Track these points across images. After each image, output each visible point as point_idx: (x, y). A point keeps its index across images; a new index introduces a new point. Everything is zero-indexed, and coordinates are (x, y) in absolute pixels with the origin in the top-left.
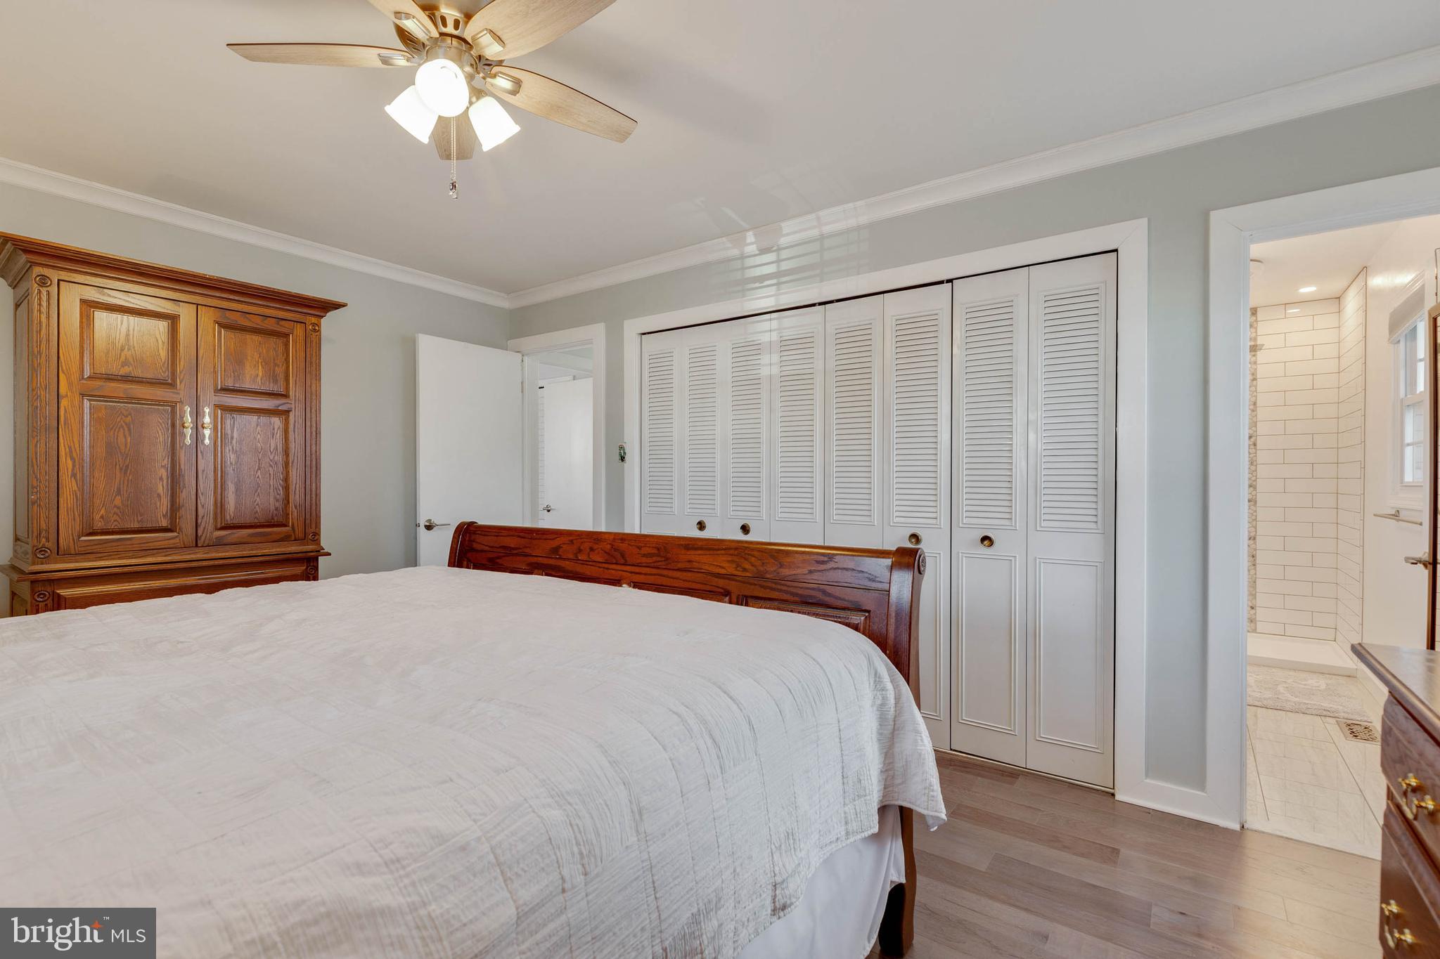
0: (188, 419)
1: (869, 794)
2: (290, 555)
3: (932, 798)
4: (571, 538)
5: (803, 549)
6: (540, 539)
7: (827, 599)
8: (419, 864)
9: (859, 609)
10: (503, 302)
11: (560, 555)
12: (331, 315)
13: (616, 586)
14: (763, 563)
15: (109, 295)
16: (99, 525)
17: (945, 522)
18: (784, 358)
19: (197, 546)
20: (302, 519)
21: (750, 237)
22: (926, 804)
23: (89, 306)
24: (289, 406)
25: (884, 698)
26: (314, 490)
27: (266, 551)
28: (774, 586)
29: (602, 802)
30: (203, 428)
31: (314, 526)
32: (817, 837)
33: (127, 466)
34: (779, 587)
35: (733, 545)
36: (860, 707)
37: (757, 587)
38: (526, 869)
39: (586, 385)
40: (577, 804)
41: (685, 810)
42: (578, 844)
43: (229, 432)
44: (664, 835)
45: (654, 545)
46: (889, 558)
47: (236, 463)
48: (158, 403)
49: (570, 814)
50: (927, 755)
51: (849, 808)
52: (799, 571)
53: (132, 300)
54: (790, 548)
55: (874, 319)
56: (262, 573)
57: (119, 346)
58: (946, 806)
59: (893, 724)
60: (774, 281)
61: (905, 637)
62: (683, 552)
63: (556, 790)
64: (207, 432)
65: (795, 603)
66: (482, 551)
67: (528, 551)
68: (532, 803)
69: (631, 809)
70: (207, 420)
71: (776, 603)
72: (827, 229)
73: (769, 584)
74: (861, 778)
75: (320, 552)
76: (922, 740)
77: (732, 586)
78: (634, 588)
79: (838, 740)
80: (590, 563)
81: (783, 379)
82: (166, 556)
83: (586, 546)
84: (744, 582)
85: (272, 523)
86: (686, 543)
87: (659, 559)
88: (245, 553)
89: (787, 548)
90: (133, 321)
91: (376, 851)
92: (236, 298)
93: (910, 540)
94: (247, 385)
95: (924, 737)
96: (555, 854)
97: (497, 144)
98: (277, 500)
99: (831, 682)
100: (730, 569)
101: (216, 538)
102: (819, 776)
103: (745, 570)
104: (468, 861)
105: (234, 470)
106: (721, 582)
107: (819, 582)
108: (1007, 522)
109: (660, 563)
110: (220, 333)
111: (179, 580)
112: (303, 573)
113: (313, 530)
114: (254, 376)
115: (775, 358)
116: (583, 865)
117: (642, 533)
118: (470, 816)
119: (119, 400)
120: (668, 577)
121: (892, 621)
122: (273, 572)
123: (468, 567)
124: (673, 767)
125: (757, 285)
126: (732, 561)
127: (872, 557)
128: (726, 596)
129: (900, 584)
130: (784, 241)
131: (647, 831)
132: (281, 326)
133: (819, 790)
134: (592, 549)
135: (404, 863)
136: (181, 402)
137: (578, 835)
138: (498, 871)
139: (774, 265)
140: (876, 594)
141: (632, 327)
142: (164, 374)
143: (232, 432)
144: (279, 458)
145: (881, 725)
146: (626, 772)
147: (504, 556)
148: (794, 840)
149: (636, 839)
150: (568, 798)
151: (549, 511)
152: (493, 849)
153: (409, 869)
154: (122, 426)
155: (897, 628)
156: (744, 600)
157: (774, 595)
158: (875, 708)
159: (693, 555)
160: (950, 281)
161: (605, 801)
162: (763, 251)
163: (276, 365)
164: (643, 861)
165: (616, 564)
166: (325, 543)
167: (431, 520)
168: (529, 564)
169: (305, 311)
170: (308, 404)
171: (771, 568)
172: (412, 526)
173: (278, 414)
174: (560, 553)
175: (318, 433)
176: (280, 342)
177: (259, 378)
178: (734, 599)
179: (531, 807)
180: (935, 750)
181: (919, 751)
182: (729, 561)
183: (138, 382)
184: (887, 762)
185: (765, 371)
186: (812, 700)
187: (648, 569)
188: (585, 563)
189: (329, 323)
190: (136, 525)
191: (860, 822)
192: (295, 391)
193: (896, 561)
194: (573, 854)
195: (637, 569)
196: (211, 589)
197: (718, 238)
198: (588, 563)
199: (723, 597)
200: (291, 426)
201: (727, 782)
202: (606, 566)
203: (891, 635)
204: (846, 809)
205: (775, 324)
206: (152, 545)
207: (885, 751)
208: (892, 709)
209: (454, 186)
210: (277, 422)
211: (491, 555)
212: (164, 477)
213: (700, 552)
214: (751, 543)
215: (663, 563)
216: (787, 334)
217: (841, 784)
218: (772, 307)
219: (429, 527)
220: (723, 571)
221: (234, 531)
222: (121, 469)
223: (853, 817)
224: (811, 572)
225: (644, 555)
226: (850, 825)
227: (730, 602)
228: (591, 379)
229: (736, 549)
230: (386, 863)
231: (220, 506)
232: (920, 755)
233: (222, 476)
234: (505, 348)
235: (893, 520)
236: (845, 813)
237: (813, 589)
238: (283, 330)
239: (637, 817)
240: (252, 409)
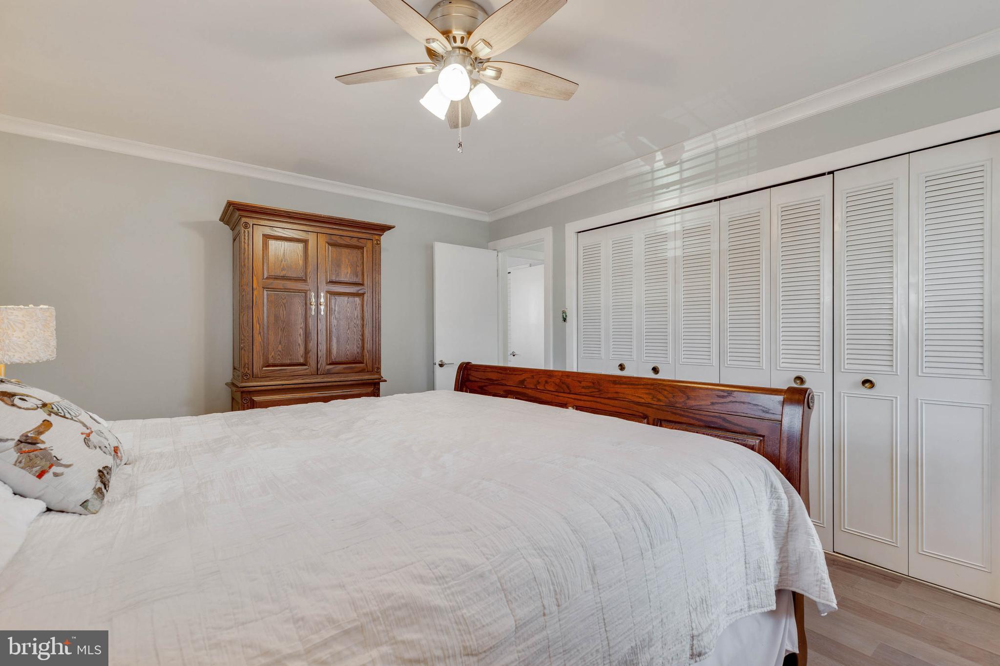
0: (313, 300)
1: (768, 579)
2: (365, 381)
3: (824, 590)
4: (532, 374)
5: (706, 386)
6: (512, 374)
7: (726, 425)
8: (456, 582)
9: (755, 435)
10: (486, 218)
11: (524, 385)
12: (387, 233)
13: (563, 407)
14: (674, 396)
15: (276, 231)
16: (271, 361)
17: (827, 366)
18: (685, 243)
19: (317, 374)
20: (371, 359)
21: (659, 156)
22: (818, 593)
23: (267, 237)
24: (364, 290)
25: (780, 506)
26: (377, 341)
27: (352, 378)
28: (683, 413)
29: (568, 557)
30: (320, 305)
31: (377, 364)
32: (725, 605)
33: (284, 328)
34: (687, 414)
35: (650, 382)
36: (759, 510)
37: (669, 413)
38: (520, 595)
39: (540, 269)
40: (551, 556)
41: (625, 571)
42: (553, 584)
43: (333, 307)
44: (610, 587)
45: (590, 380)
46: (780, 395)
47: (337, 325)
48: (299, 291)
49: (547, 563)
50: (818, 554)
51: (751, 587)
52: (703, 403)
53: (286, 233)
54: (695, 385)
55: (762, 209)
56: (350, 391)
57: (280, 259)
58: (837, 598)
59: (787, 526)
60: (678, 186)
61: (796, 458)
62: (612, 386)
63: (538, 545)
64: (322, 307)
65: (700, 426)
66: (475, 381)
67: (504, 382)
68: (522, 552)
69: (588, 565)
70: (322, 300)
71: (685, 426)
72: (720, 143)
73: (679, 412)
74: (761, 565)
75: (381, 380)
76: (814, 542)
77: (650, 412)
78: (576, 409)
79: (741, 534)
80: (546, 392)
81: (685, 258)
82: (303, 379)
83: (543, 380)
84: (658, 409)
85: (355, 361)
86: (614, 379)
87: (594, 390)
88: (342, 379)
89: (693, 385)
90: (287, 244)
91: (430, 569)
92: (337, 227)
93: (795, 381)
94: (343, 278)
95: (816, 540)
96: (538, 589)
97: (486, 114)
98: (358, 348)
99: (735, 488)
100: (648, 399)
101: (327, 370)
102: (726, 560)
103: (659, 400)
104: (485, 585)
105: (336, 330)
106: (641, 409)
107: (721, 412)
108: (888, 369)
109: (594, 393)
110: (328, 248)
111: (309, 394)
112: (372, 392)
113: (377, 366)
114: (346, 275)
115: (679, 243)
116: (557, 599)
117: (579, 371)
118: (484, 555)
119: (280, 290)
120: (601, 403)
121: (784, 445)
122: (356, 391)
123: (466, 392)
124: (616, 539)
125: (665, 190)
126: (650, 394)
127: (766, 394)
128: (645, 419)
129: (792, 417)
130: (685, 156)
131: (599, 582)
132: (360, 242)
133: (726, 571)
134: (546, 382)
135: (447, 580)
136: (310, 290)
137: (553, 578)
138: (503, 594)
139: (678, 175)
140: (770, 423)
141: (571, 228)
142: (301, 274)
143: (335, 307)
144: (359, 322)
145: (776, 526)
146: (584, 539)
147: (489, 385)
148: (707, 605)
149: (591, 587)
150: (545, 551)
151: (514, 355)
152: (499, 578)
153: (450, 584)
154: (281, 305)
155: (789, 450)
156: (658, 422)
157: (684, 420)
158: (771, 512)
159: (618, 388)
160: (832, 172)
161: (570, 557)
162: (669, 165)
163: (357, 266)
164: (596, 603)
165: (564, 392)
166: (384, 374)
167: (442, 361)
168: (505, 391)
169: (372, 232)
170: (374, 289)
171: (680, 400)
172: (432, 365)
173: (358, 296)
174: (525, 384)
175: (379, 307)
176: (359, 252)
177: (348, 275)
178: (651, 421)
179: (522, 554)
180: (825, 553)
181: (811, 550)
182: (646, 394)
183: (289, 279)
184: (782, 555)
185: (670, 254)
186: (720, 502)
187: (587, 397)
188: (542, 391)
189: (386, 239)
190: (288, 362)
191: (760, 600)
192: (367, 282)
193: (787, 398)
194: (550, 590)
195: (578, 397)
196: (326, 400)
197: (635, 159)
198: (544, 392)
199: (643, 420)
200: (365, 303)
201: (655, 555)
202: (556, 394)
203: (784, 456)
204: (749, 587)
205: (678, 219)
206: (296, 373)
207: (780, 546)
208: (787, 515)
209: (460, 145)
210: (357, 300)
211: (480, 384)
212: (302, 333)
213: (624, 386)
214: (660, 380)
215: (598, 393)
216: (688, 225)
217: (744, 568)
218: (676, 206)
219: (441, 365)
220: (643, 401)
221: (336, 366)
222: (281, 329)
223: (754, 594)
224: (713, 404)
225: (583, 387)
226: (752, 601)
227: (648, 423)
228: (543, 265)
229: (652, 385)
230: (436, 578)
231: (329, 351)
232: (812, 553)
233: (330, 333)
234: (487, 248)
235: (780, 365)
236: (747, 590)
237: (715, 417)
238: (360, 245)
239: (592, 571)
240: (345, 293)
